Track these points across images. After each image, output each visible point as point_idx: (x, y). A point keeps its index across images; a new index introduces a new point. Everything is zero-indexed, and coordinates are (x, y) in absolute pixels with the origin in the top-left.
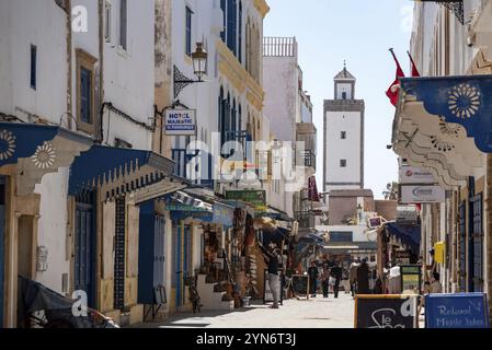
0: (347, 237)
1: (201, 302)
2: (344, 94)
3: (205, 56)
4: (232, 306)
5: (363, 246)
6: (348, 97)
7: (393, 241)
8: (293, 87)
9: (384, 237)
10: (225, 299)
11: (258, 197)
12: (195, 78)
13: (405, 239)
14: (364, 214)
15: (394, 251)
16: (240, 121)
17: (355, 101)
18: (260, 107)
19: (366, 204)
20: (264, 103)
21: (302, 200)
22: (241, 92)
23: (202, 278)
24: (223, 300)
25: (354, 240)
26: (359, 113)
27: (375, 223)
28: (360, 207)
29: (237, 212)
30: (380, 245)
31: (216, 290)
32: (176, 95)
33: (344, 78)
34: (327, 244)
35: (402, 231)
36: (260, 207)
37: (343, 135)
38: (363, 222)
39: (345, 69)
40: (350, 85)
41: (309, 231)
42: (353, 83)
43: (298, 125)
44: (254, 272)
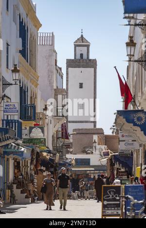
0: (86, 162)
1: (16, 198)
2: (82, 55)
3: (18, 71)
4: (30, 201)
5: (97, 168)
6: (85, 57)
7: (117, 166)
8: (52, 65)
9: (111, 163)
10: (27, 197)
11: (41, 142)
12: (13, 82)
13: (124, 165)
14: (98, 147)
15: (117, 171)
16: (28, 96)
17: (90, 60)
18: (36, 85)
19: (100, 139)
20: (38, 82)
21: (58, 138)
22: (28, 79)
23: (15, 186)
24: (26, 198)
25: (91, 164)
26: (93, 69)
27: (106, 154)
28: (95, 142)
29: (33, 151)
30: (109, 168)
31: (22, 192)
32: (3, 91)
33: (82, 43)
34: (73, 167)
35: (122, 160)
36: (43, 148)
37: (81, 86)
38: (98, 152)
39: (82, 36)
40: (86, 48)
41: (63, 158)
42: (88, 46)
43: (55, 90)
44: (35, 184)
